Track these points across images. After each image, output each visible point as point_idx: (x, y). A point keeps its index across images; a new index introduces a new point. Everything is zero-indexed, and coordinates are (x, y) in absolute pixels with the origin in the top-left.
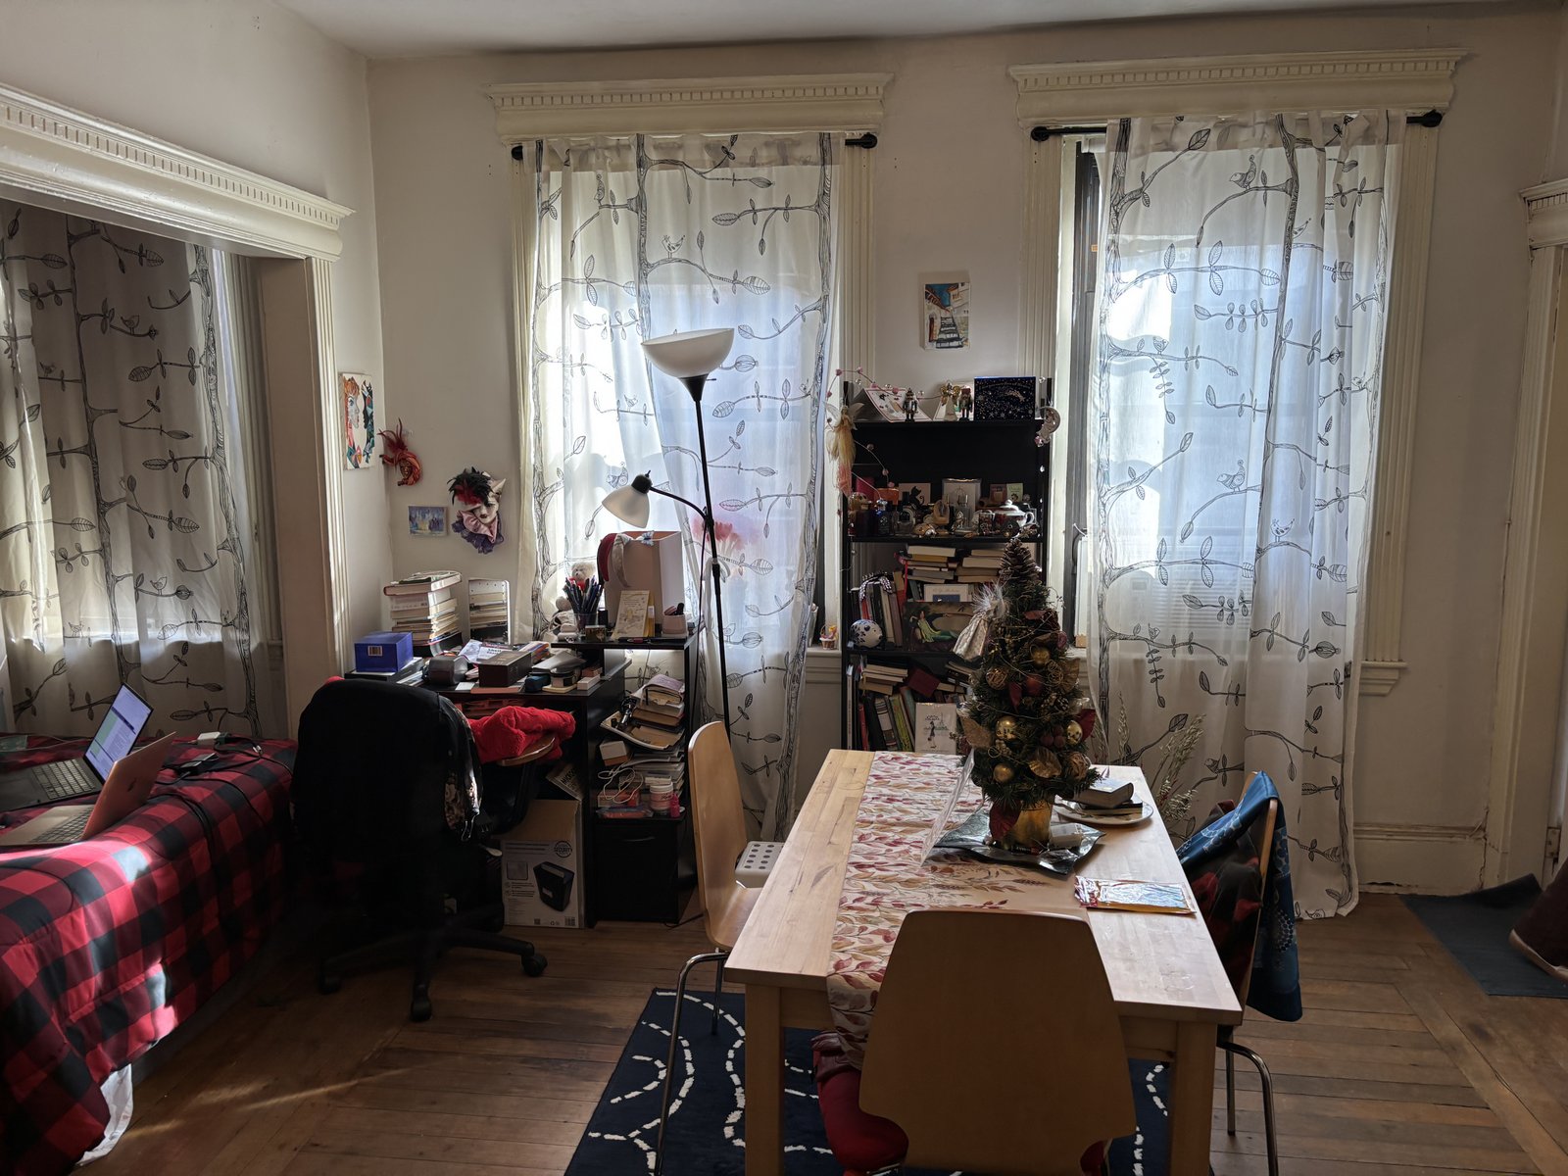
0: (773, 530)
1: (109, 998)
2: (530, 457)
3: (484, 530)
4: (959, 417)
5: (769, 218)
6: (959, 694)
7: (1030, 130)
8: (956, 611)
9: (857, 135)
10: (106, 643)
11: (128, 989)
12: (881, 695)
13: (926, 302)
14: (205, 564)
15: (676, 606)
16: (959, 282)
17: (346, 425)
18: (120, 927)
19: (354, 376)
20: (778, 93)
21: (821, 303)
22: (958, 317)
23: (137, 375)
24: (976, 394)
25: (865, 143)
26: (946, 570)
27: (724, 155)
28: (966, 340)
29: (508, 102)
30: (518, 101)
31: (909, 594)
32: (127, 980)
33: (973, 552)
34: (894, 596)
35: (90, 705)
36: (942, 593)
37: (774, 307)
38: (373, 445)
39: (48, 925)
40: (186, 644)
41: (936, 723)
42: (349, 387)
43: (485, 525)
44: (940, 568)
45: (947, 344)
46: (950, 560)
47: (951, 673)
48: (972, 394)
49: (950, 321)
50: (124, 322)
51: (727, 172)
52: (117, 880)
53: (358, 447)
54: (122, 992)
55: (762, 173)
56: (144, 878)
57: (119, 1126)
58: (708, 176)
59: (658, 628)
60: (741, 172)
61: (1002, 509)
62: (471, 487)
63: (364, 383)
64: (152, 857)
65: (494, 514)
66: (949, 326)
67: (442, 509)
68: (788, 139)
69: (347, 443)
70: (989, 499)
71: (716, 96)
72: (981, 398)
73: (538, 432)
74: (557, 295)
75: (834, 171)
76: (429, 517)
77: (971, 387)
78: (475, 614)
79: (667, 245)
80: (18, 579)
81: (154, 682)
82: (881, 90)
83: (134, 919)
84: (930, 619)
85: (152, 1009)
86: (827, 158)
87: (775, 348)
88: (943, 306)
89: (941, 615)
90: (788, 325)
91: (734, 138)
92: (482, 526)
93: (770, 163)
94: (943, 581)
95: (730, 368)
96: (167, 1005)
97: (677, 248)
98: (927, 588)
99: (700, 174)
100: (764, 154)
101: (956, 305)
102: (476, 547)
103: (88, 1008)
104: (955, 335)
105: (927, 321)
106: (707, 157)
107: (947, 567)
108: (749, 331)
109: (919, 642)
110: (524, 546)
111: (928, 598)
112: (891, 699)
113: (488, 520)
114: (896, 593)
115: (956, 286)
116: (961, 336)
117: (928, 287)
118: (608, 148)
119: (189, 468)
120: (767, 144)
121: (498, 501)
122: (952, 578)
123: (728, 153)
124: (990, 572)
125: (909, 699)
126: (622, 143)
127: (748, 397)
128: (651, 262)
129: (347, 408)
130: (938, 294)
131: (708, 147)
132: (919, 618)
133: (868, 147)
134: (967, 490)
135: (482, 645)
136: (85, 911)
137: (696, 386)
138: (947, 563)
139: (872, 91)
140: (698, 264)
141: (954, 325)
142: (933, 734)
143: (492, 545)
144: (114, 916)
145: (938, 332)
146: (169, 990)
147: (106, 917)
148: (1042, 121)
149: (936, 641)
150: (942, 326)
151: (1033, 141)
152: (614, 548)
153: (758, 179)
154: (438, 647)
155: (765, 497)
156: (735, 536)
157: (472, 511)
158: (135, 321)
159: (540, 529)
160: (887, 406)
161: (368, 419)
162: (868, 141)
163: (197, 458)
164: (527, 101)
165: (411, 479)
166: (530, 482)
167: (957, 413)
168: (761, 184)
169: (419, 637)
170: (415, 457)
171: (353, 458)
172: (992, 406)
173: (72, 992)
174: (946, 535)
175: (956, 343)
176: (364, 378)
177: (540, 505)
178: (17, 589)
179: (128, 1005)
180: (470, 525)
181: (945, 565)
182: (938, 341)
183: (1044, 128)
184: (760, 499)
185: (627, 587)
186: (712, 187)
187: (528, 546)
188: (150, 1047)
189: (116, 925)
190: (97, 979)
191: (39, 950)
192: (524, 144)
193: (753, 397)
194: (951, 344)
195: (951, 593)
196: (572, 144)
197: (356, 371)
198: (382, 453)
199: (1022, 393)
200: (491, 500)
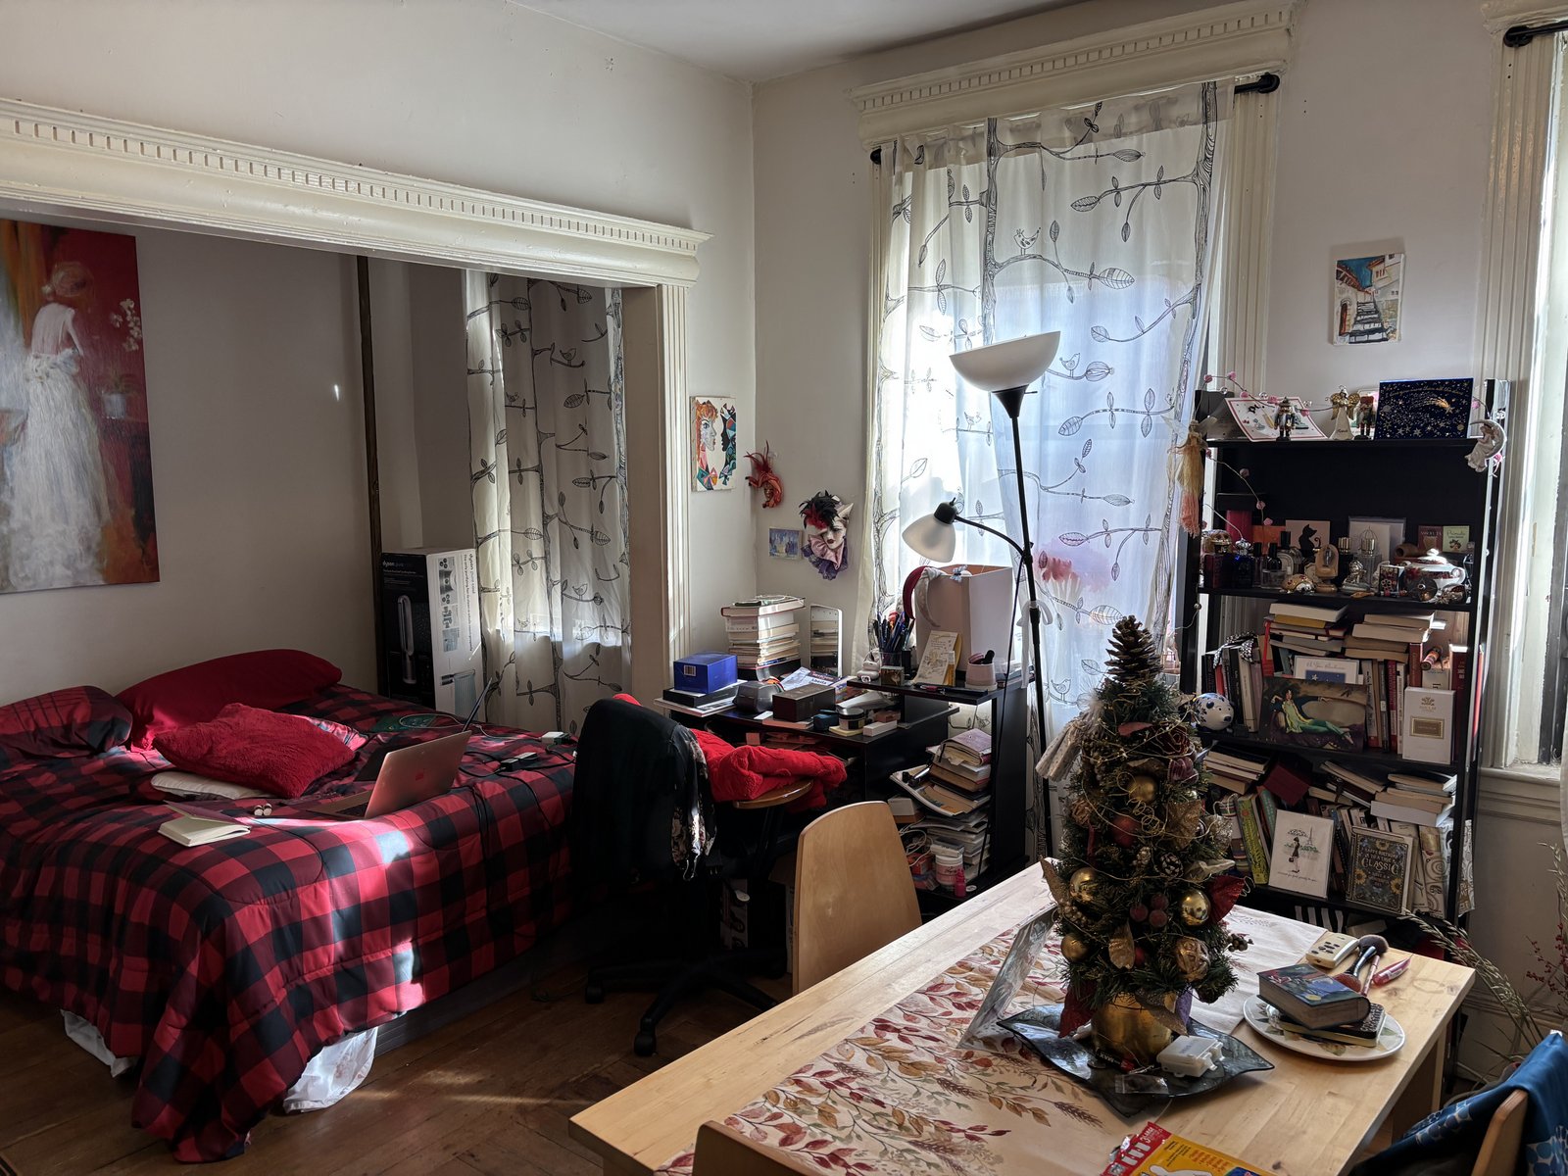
0: (1125, 571)
1: (349, 965)
2: (872, 482)
3: (830, 556)
4: (1355, 435)
5: (1137, 196)
6: (1343, 806)
7: (1503, 33)
8: (1338, 695)
9: (1254, 77)
10: (547, 639)
11: (371, 960)
12: (1226, 792)
13: (1338, 283)
14: (613, 575)
15: (984, 654)
16: (1386, 253)
17: (697, 446)
18: (368, 903)
19: (711, 400)
20: (1154, 43)
21: (1192, 295)
22: (1383, 301)
23: (571, 402)
24: (1380, 405)
25: (1264, 86)
26: (1325, 639)
27: (1087, 129)
28: (1394, 331)
29: (869, 104)
30: (879, 101)
31: (1278, 667)
32: (372, 952)
33: (1368, 618)
34: (1258, 666)
35: (531, 692)
36: (1319, 669)
37: (1138, 303)
38: (734, 467)
39: (290, 891)
40: (598, 646)
41: (1303, 841)
42: (702, 411)
43: (832, 550)
44: (1317, 636)
45: (1365, 338)
46: (1329, 626)
47: (1331, 778)
48: (1375, 404)
49: (1372, 306)
50: (563, 355)
51: (1090, 148)
52: (371, 859)
53: (713, 470)
54: (365, 961)
55: (1130, 143)
56: (402, 864)
57: (353, 1083)
58: (1068, 155)
59: (960, 675)
60: (1104, 146)
61: (1421, 562)
62: (821, 511)
63: (725, 406)
64: (416, 843)
65: (841, 540)
66: (1369, 313)
67: (797, 532)
68: (1161, 97)
69: (698, 465)
70: (1413, 545)
71: (1082, 59)
72: (1387, 409)
73: (879, 454)
74: (903, 307)
75: (1221, 128)
76: (786, 540)
77: (1375, 395)
78: (818, 641)
79: (1019, 240)
80: (494, 578)
81: (571, 677)
82: (1285, 17)
83: (382, 899)
84: (1299, 702)
85: (397, 982)
86: (1211, 113)
87: (1137, 351)
88: (1360, 286)
89: (1315, 698)
90: (1155, 323)
91: (1099, 106)
92: (829, 551)
93: (1140, 131)
94: (1323, 653)
95: (1081, 378)
96: (414, 981)
97: (1031, 243)
98: (1299, 660)
99: (1057, 154)
100: (1133, 120)
101: (1380, 284)
102: (821, 572)
103: (327, 970)
104: (1377, 325)
105: (1338, 308)
106: (1067, 134)
107: (1327, 635)
108: (1103, 333)
109: (1282, 730)
110: (864, 574)
111: (1300, 673)
112: (1241, 799)
113: (834, 546)
114: (1260, 662)
115: (1382, 259)
116: (1386, 326)
117: (1341, 263)
118: (963, 139)
119: (604, 487)
120: (1137, 108)
121: (845, 526)
122: (1339, 650)
123: (1091, 125)
124: (1397, 647)
125: (1268, 803)
126: (978, 131)
127: (1098, 412)
128: (1000, 261)
129: (699, 431)
130: (1355, 272)
131: (1068, 122)
132: (1285, 699)
133: (1267, 92)
134: (1378, 534)
135: (809, 675)
136: (331, 884)
137: (1011, 400)
138: (1327, 630)
139: (1273, 18)
140: (1051, 259)
141: (1377, 312)
142: (1296, 854)
143: (837, 571)
144: (361, 895)
145: (1352, 321)
146: (417, 968)
147: (352, 892)
148: (1519, 19)
149: (1305, 731)
150: (1358, 314)
151: (1506, 47)
152: (919, 583)
153: (1122, 152)
154: (767, 672)
155: (1116, 531)
156: (1075, 576)
157: (822, 535)
158: (572, 352)
159: (878, 557)
160: (1256, 421)
161: (728, 442)
162: (1268, 84)
163: (611, 477)
164: (888, 100)
165: (772, 502)
166: (871, 505)
167: (1352, 429)
168: (1127, 157)
169: (747, 660)
170: (777, 480)
171: (706, 480)
172: (1402, 420)
173: (308, 954)
174: (1331, 592)
175: (1378, 336)
176: (724, 401)
177: (878, 531)
178: (492, 587)
179: (369, 976)
180: (817, 550)
181: (1324, 632)
182: (1352, 334)
183: (1524, 28)
184: (1107, 532)
185: (936, 627)
186: (1071, 168)
187: (867, 575)
188: (396, 1016)
189: (362, 900)
190: (337, 945)
191: (275, 912)
192: (883, 147)
193: (1105, 410)
194: (1372, 337)
195: (1335, 671)
196: (929, 140)
197: (715, 394)
198: (749, 474)
199: (1449, 402)
200: (837, 523)
